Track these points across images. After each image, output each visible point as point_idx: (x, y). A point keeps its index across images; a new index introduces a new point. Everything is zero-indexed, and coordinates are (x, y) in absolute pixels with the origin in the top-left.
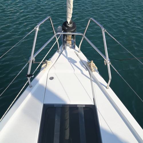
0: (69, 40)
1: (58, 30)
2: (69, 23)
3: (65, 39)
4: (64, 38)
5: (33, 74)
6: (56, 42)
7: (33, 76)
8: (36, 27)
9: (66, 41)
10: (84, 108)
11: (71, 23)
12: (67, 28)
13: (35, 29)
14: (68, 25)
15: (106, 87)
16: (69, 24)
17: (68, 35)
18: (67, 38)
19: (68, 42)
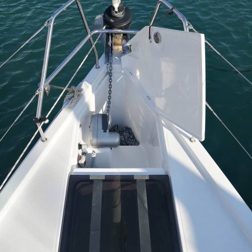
0: (118, 45)
1: (96, 23)
2: (116, 10)
3: (110, 43)
4: (107, 40)
5: (47, 117)
6: (91, 50)
7: (47, 121)
8: (48, 22)
9: (112, 46)
10: (147, 181)
11: (120, 9)
12: (112, 21)
13: (46, 25)
14: (116, 15)
15: (190, 139)
16: (116, 12)
17: (115, 34)
18: (115, 40)
19: (115, 48)
